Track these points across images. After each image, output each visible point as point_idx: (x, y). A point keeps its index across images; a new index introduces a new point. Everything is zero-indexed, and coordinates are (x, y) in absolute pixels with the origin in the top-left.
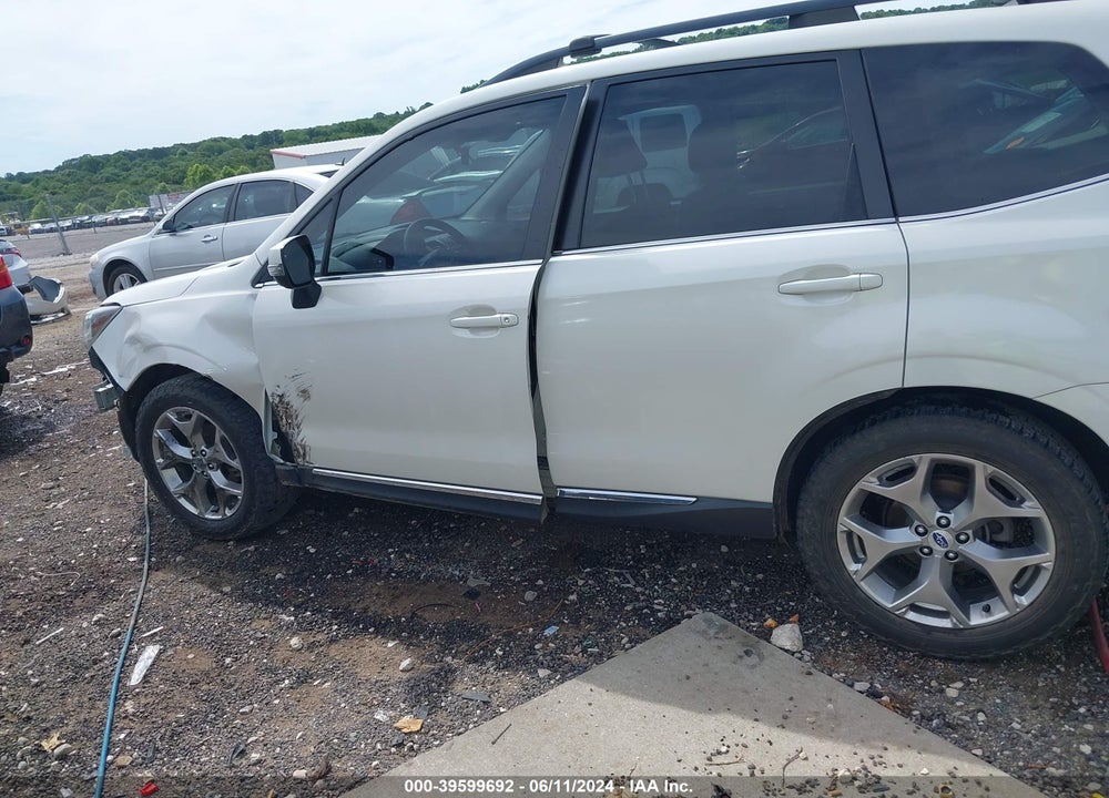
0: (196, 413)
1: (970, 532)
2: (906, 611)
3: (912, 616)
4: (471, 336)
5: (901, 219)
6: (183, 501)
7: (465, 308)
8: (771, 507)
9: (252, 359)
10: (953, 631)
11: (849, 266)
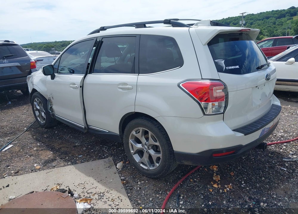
0: (39, 100)
1: (150, 147)
2: (140, 164)
3: (141, 165)
4: (73, 89)
5: (139, 74)
6: (38, 118)
7: (72, 83)
8: (119, 135)
9: (46, 89)
10: (147, 170)
11: (128, 83)
